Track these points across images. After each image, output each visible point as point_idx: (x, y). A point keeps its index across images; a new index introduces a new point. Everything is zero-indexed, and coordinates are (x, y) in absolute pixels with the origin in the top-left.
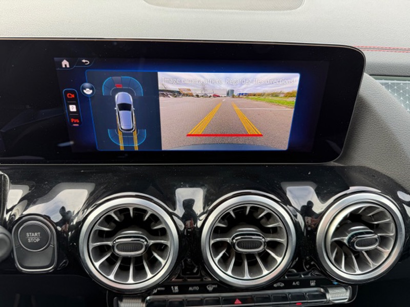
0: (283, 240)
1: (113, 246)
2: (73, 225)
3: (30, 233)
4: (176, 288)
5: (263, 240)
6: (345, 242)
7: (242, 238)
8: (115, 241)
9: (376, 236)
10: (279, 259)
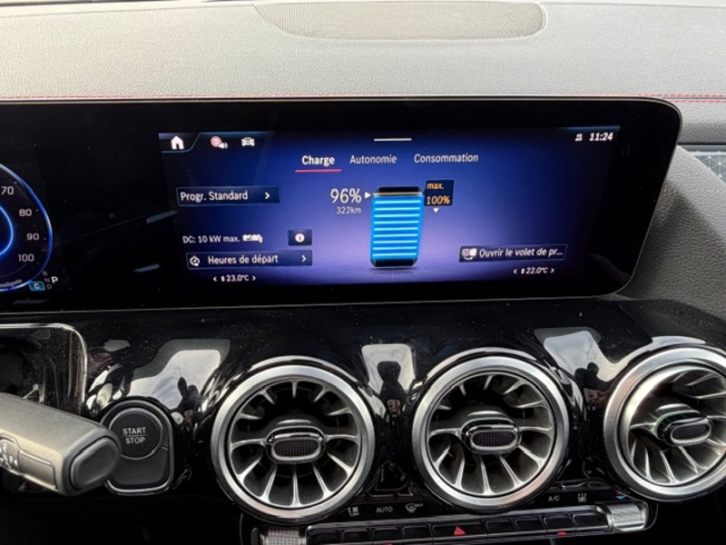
0: (547, 430)
1: (269, 447)
3: (130, 429)
4: (355, 509)
5: (516, 430)
6: (653, 431)
7: (479, 429)
8: (271, 437)
9: (705, 421)
10: (540, 461)
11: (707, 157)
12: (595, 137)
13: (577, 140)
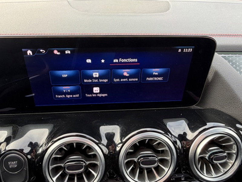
0: (169, 158)
1: (64, 168)
2: (39, 153)
3: (11, 162)
5: (157, 159)
6: (207, 158)
7: (143, 159)
8: (65, 164)
9: (225, 154)
10: (166, 169)
11: (226, 56)
12: (185, 50)
13: (179, 51)
